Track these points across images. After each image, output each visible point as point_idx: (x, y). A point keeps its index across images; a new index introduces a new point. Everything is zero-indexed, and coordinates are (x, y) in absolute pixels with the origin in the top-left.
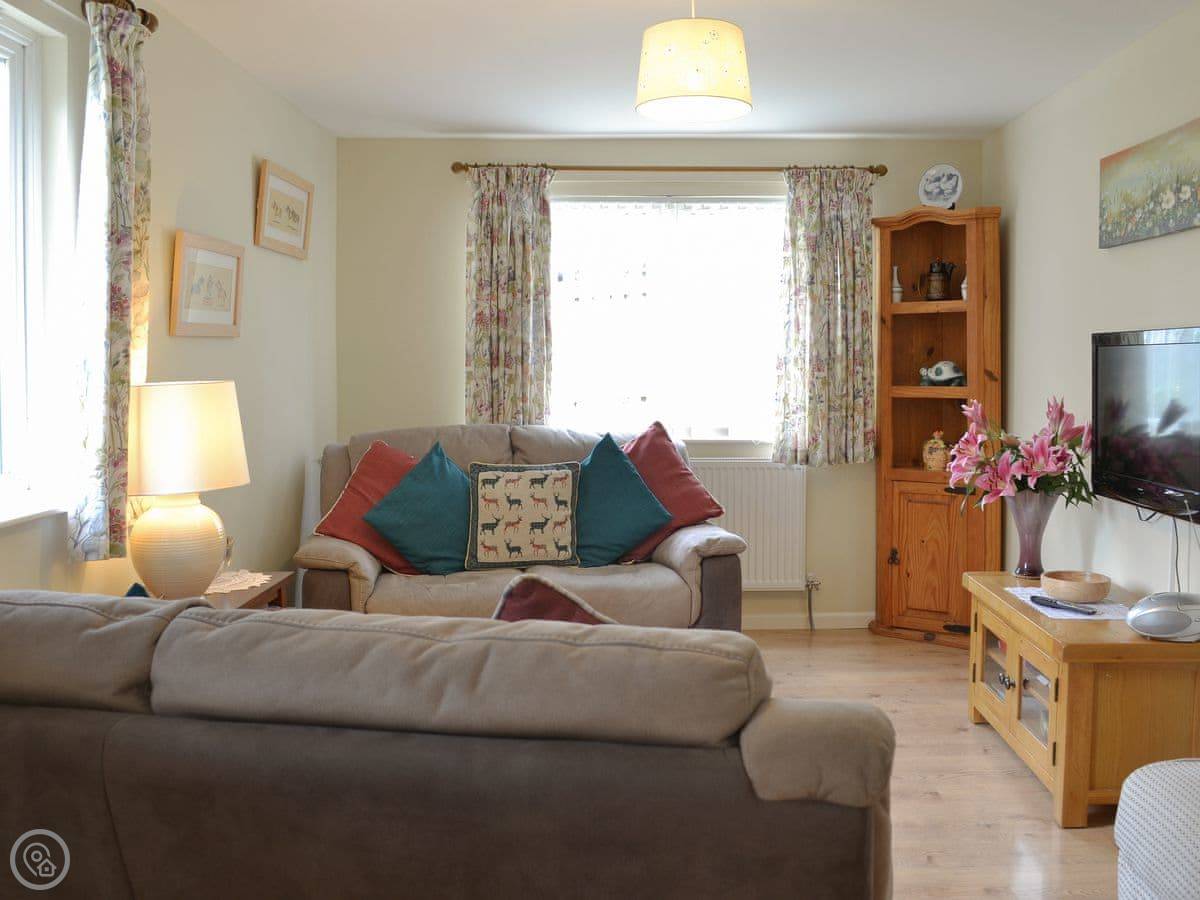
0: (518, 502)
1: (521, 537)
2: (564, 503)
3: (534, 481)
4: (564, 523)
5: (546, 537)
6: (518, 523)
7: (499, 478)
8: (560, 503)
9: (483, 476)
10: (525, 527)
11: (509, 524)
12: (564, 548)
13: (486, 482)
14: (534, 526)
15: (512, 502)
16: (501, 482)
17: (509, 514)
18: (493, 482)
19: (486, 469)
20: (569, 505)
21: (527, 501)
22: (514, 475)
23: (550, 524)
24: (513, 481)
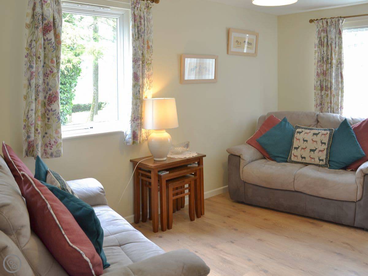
0: (307, 141)
1: (306, 154)
2: (325, 143)
3: (314, 134)
4: (324, 151)
5: (316, 155)
6: (305, 148)
7: (302, 131)
8: (322, 143)
9: (298, 130)
10: (308, 150)
11: (302, 148)
12: (322, 160)
13: (298, 132)
14: (311, 150)
15: (304, 141)
16: (303, 133)
17: (303, 145)
18: (300, 133)
19: (299, 127)
20: (327, 144)
21: (310, 141)
22: (308, 131)
23: (317, 151)
24: (307, 133)
